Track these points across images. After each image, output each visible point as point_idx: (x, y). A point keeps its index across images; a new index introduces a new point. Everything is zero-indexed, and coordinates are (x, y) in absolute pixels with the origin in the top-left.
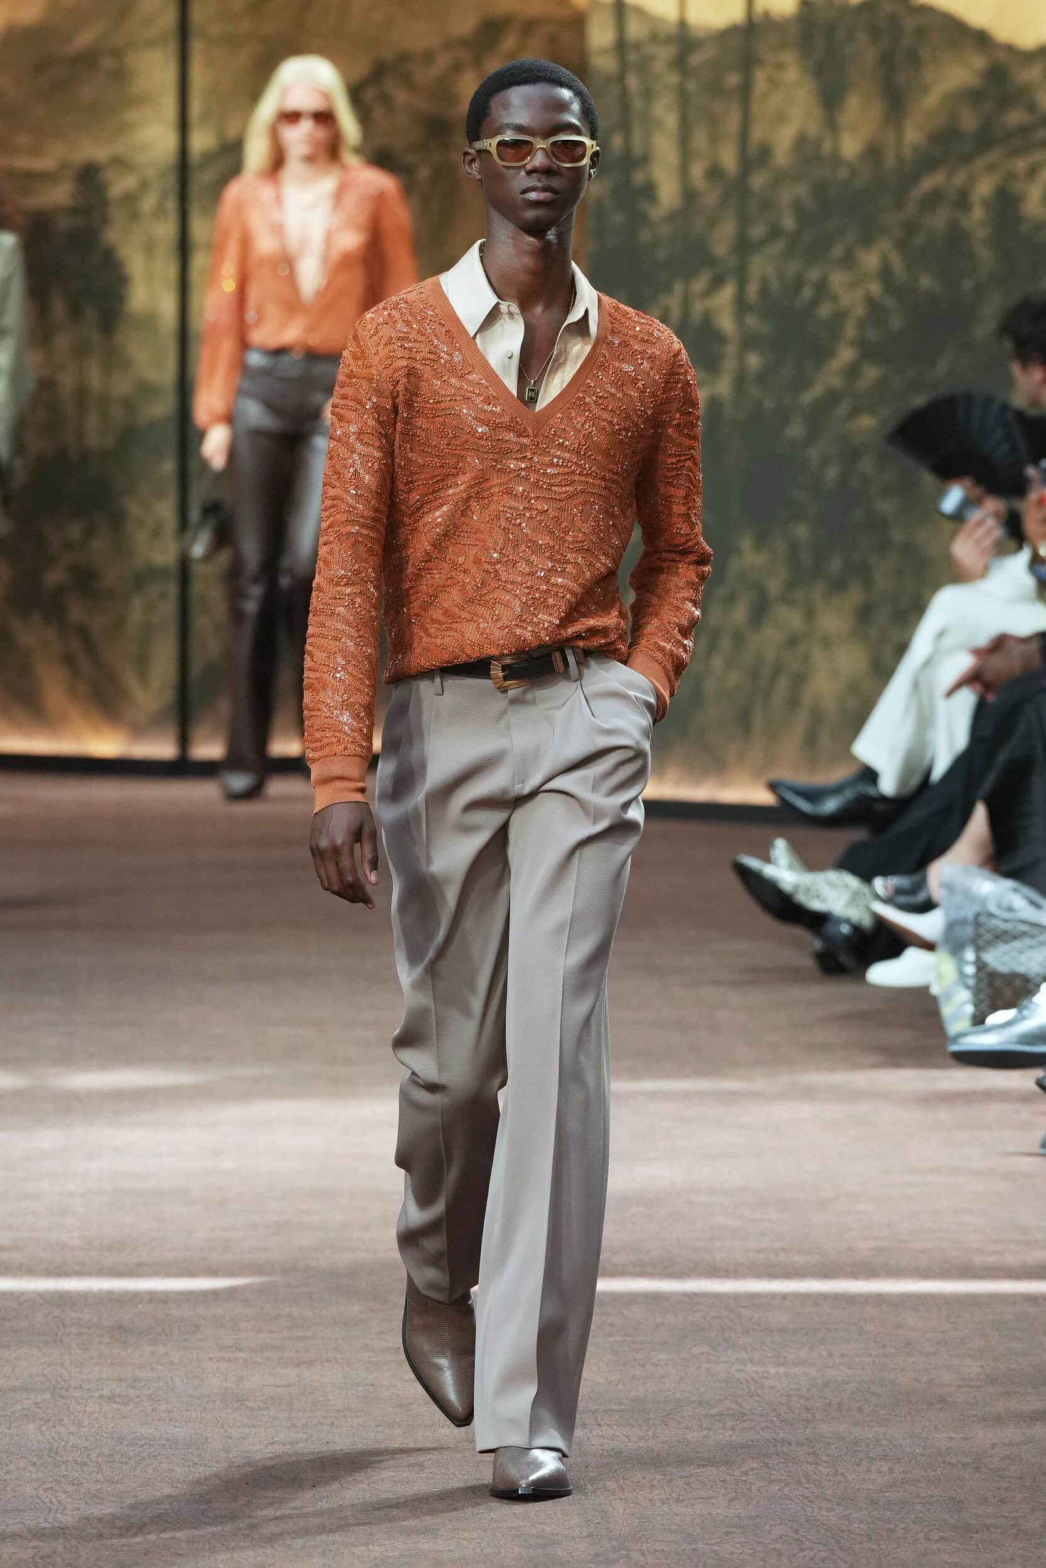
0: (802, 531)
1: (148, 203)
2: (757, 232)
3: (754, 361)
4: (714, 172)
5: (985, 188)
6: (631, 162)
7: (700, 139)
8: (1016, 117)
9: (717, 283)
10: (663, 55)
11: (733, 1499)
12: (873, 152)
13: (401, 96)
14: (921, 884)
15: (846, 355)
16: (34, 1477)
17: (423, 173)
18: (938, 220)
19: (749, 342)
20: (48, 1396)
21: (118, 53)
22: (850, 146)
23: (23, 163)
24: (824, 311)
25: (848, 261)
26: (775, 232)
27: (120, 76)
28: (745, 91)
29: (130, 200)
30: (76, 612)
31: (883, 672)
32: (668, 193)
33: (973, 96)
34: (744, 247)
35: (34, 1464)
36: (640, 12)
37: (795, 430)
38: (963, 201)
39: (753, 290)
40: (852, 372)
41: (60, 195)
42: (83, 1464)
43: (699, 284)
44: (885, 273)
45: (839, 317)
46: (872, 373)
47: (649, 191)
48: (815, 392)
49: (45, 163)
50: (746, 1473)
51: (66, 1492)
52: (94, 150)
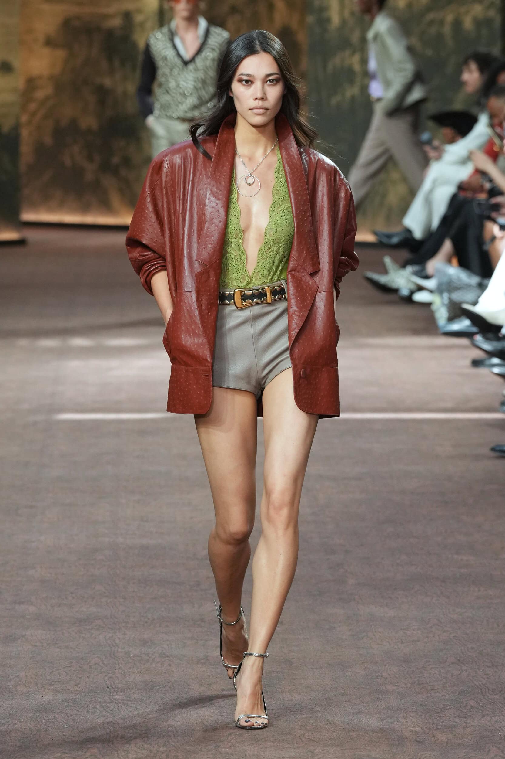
5: (450, 18)
6: (322, 10)
9: (354, 53)
14: (424, 269)
17: (248, 14)
18: (433, 30)
23: (103, 10)
29: (142, 24)
30: (123, 172)
32: (336, 20)
38: (442, 23)
41: (117, 22)
43: (347, 53)
47: (328, 20)
49: (112, 10)
52: (129, 5)
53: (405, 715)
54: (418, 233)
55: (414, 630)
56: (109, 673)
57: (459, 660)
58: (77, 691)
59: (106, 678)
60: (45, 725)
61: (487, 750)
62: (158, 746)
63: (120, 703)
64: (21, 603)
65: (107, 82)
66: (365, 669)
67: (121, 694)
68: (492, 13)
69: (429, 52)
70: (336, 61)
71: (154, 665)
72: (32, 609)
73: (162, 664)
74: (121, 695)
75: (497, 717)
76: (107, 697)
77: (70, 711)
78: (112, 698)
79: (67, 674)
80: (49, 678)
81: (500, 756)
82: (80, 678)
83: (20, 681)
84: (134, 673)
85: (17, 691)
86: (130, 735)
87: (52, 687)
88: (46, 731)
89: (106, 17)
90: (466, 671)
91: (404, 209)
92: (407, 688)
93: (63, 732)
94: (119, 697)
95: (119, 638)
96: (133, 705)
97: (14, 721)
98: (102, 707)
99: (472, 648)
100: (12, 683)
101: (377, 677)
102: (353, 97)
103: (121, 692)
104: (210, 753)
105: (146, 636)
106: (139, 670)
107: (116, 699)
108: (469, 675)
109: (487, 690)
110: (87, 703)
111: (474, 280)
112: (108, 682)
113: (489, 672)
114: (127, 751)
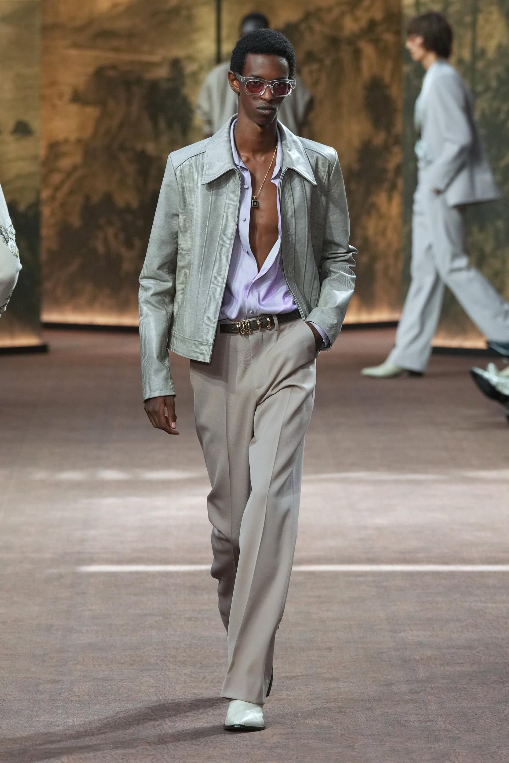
0: (500, 224)
2: (480, 88)
11: (473, 664)
13: (317, 27)
16: (155, 654)
17: (328, 62)
20: (161, 618)
21: (189, 8)
26: (487, 89)
27: (190, 18)
28: (474, 25)
29: (195, 75)
35: (155, 649)
42: (177, 649)
49: (156, 58)
50: (478, 652)
51: (169, 661)
52: (178, 52)
89: (150, 66)
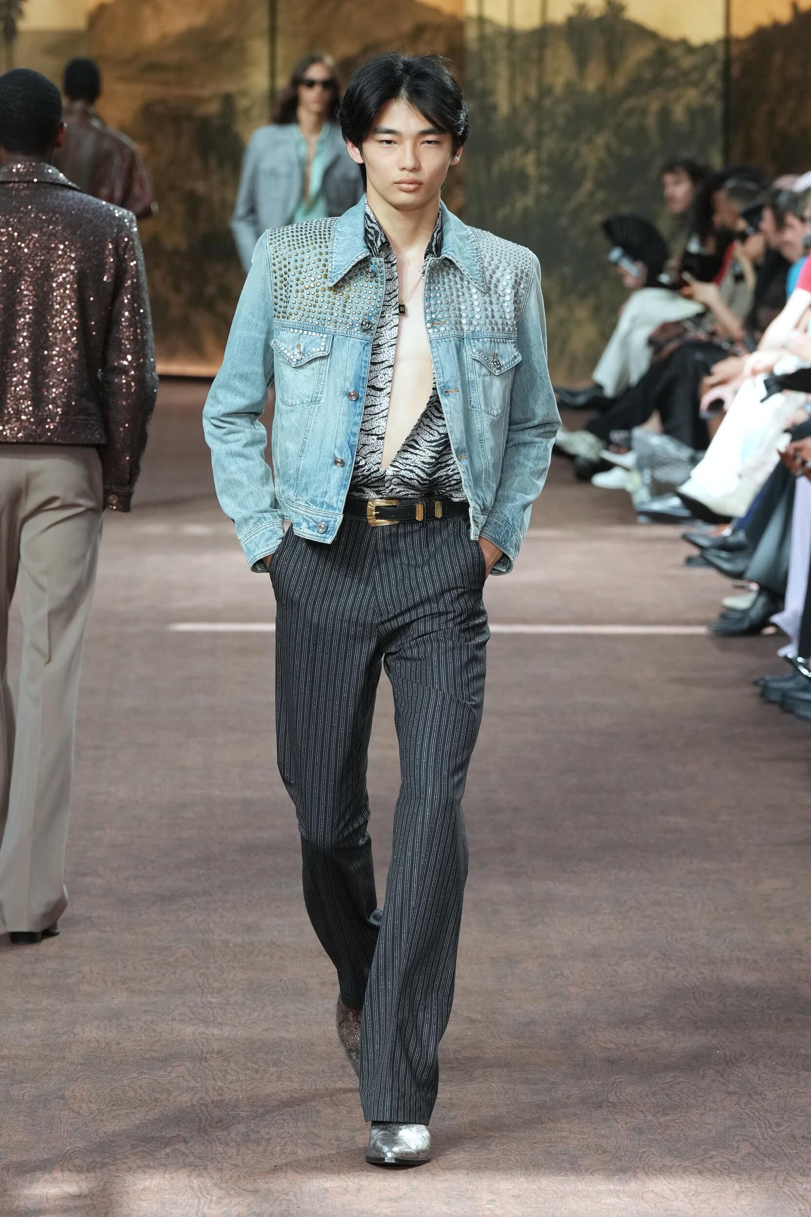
0: (567, 270)
1: (256, 112)
2: (546, 127)
3: (545, 189)
4: (526, 99)
5: (654, 106)
6: (486, 93)
7: (519, 82)
8: (670, 72)
9: (526, 152)
10: (501, 43)
11: (536, 732)
12: (601, 89)
15: (588, 186)
18: (632, 122)
19: (542, 179)
21: (241, 40)
22: (591, 86)
23: (195, 92)
24: (578, 165)
25: (590, 141)
26: (554, 127)
27: (242, 51)
28: (540, 61)
29: (247, 111)
30: (222, 307)
31: (606, 336)
32: (503, 106)
33: (649, 62)
34: (540, 134)
36: (491, 22)
37: (564, 221)
38: (644, 112)
39: (544, 155)
40: (592, 194)
41: (213, 108)
43: (519, 151)
44: (608, 148)
45: (584, 170)
46: (601, 195)
47: (494, 107)
48: (572, 204)
49: (207, 91)
52: (229, 86)
53: (593, 1026)
54: (609, 390)
55: (604, 914)
56: (201, 968)
57: (664, 955)
58: (158, 991)
59: (197, 975)
60: (117, 1036)
61: (701, 1073)
62: (266, 1064)
63: (215, 1007)
64: (85, 875)
65: (200, 187)
66: (540, 965)
67: (217, 996)
68: (711, 100)
69: (627, 151)
70: (504, 162)
71: (260, 958)
72: (99, 881)
73: (272, 957)
74: (218, 998)
75: (715, 1030)
76: (198, 1000)
77: (150, 1018)
78: (204, 1001)
79: (146, 969)
80: (121, 974)
81: (719, 1082)
82: (163, 974)
83: (84, 977)
84: (234, 968)
85: (79, 991)
86: (230, 1050)
87: (125, 986)
88: (118, 1043)
89: (200, 101)
90: (674, 968)
91: (594, 359)
92: (595, 990)
93: (140, 1045)
94: (215, 1000)
95: (215, 922)
96: (233, 1011)
97: (75, 1030)
98: (193, 1013)
99: (682, 939)
100: (73, 980)
101: (557, 976)
102: (526, 211)
103: (218, 993)
104: (335, 1075)
105: (250, 920)
106: (241, 964)
107: (210, 1003)
108: (677, 974)
109: (701, 994)
110: (172, 1007)
111: (685, 453)
112: (200, 980)
113: (703, 971)
114: (226, 1071)
